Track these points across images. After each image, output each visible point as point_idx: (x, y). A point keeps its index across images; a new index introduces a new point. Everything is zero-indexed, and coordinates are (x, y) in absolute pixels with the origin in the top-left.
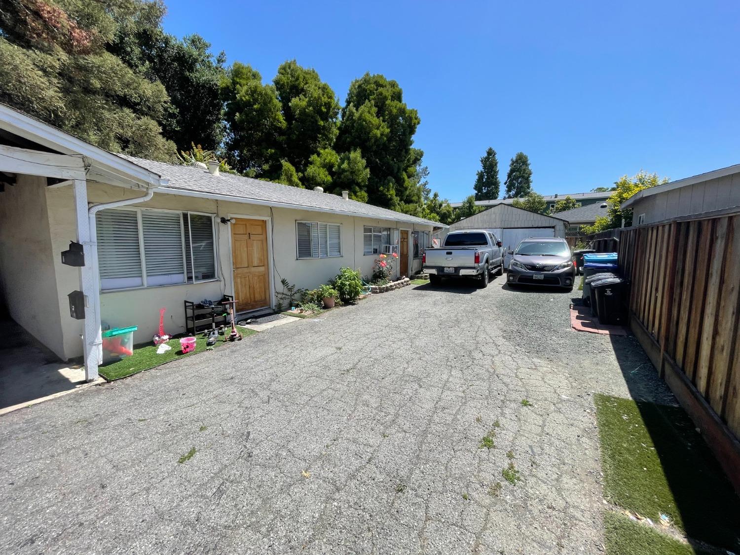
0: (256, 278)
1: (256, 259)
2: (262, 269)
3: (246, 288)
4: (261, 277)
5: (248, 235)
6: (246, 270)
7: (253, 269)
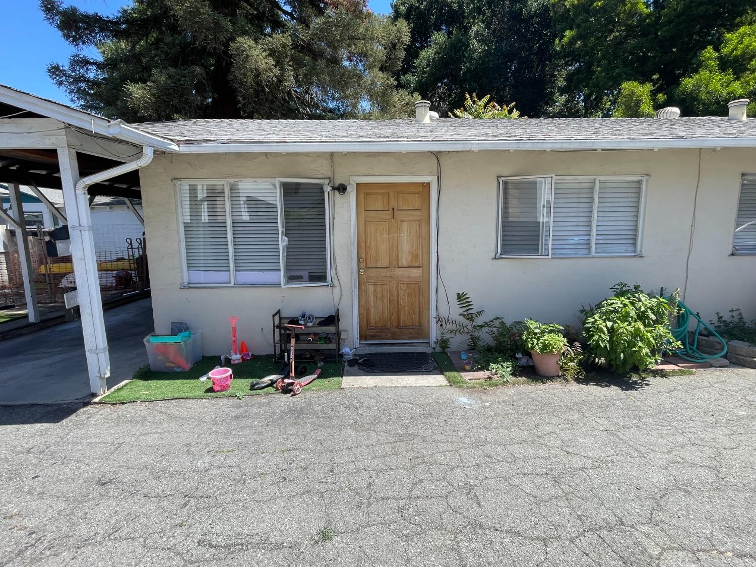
0: (403, 287)
1: (405, 254)
2: (417, 272)
3: (383, 301)
4: (413, 286)
5: (391, 212)
6: (383, 272)
7: (399, 272)
